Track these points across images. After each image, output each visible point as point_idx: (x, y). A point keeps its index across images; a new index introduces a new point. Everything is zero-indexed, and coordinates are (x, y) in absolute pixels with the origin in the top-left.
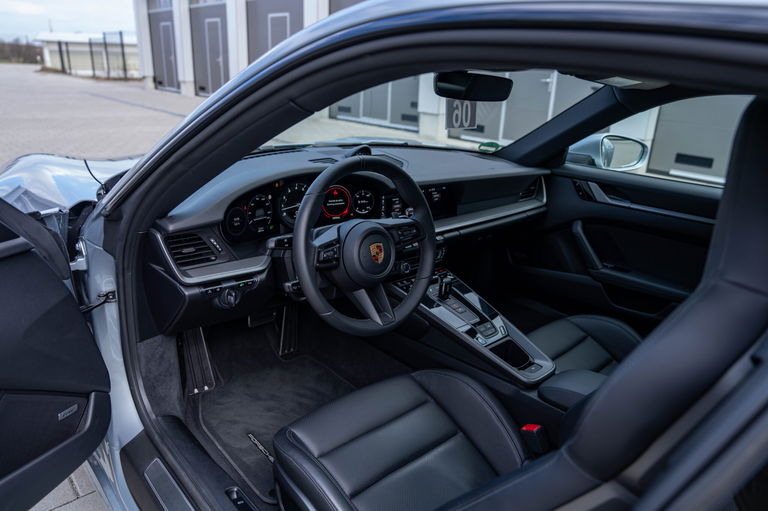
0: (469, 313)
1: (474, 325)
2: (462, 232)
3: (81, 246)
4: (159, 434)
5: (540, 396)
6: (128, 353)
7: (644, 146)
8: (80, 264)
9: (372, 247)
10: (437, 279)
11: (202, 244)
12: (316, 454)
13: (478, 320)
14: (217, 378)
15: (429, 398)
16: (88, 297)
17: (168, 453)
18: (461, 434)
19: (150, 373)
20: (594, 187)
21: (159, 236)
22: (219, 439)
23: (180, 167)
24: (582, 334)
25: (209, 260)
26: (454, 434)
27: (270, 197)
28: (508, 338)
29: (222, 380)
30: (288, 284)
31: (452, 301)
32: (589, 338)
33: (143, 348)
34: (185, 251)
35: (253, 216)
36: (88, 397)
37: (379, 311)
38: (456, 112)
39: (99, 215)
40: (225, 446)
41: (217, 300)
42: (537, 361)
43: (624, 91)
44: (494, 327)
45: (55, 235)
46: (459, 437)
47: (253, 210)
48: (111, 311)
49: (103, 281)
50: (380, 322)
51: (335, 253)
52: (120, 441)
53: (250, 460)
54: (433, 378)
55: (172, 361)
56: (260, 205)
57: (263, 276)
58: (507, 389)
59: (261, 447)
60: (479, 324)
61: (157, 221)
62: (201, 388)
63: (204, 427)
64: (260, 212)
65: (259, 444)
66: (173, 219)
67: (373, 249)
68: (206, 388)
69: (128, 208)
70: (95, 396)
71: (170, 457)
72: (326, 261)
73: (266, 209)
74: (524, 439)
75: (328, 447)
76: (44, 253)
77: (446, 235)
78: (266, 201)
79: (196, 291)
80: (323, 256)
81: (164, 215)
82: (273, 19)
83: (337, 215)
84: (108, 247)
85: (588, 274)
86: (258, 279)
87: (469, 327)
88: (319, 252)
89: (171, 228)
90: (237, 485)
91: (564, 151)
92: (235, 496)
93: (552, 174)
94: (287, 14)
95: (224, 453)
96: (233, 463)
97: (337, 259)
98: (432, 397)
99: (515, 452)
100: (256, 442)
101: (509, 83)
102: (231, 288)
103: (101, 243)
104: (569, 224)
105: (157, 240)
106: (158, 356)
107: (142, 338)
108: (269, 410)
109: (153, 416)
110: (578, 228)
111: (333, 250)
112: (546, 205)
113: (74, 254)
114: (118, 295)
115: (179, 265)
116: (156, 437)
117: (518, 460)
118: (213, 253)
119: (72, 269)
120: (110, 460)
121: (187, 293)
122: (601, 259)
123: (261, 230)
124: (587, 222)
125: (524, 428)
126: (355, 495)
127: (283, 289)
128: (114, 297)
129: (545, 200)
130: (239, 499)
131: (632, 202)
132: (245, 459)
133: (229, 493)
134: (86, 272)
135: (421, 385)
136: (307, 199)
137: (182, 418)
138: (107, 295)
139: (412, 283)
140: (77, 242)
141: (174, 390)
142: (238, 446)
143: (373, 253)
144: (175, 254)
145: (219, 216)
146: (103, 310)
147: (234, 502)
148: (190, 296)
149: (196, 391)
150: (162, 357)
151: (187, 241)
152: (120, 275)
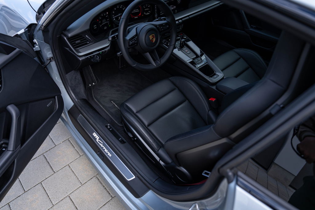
0: (192, 54)
1: (194, 59)
2: (190, 17)
3: (35, 41)
4: (80, 107)
5: (216, 88)
6: (63, 79)
8: (37, 48)
9: (150, 36)
10: (179, 39)
11: (82, 38)
12: (135, 111)
13: (195, 56)
14: (97, 80)
15: (176, 88)
16: (43, 59)
17: (84, 113)
18: (187, 101)
19: (72, 84)
22: (101, 104)
24: (238, 57)
25: (87, 44)
26: (185, 101)
27: (107, 13)
28: (207, 64)
29: (99, 80)
30: (119, 53)
31: (185, 49)
32: (241, 58)
33: (68, 76)
34: (77, 42)
35: (102, 23)
36: (55, 98)
37: (154, 60)
39: (39, 29)
40: (103, 106)
41: (92, 60)
42: (217, 73)
44: (201, 59)
45: (26, 41)
46: (186, 102)
47: (101, 20)
48: (53, 64)
49: (48, 54)
50: (155, 65)
51: (135, 41)
52: (67, 109)
53: (113, 111)
54: (177, 80)
55: (79, 79)
56: (104, 17)
57: (109, 48)
58: (205, 84)
59: (116, 106)
60: (196, 58)
61: (63, 32)
62: (92, 84)
63: (95, 100)
64: (104, 20)
65: (115, 105)
66: (69, 31)
67: (151, 37)
68: (94, 84)
69: (51, 29)
70: (57, 97)
71: (85, 114)
72: (132, 45)
73: (107, 19)
74: (210, 103)
75: (139, 109)
76: (25, 50)
77: (183, 19)
78: (106, 15)
79: (84, 58)
80: (131, 43)
81: (65, 29)
83: (136, 16)
84: (46, 41)
85: (244, 30)
86: (107, 49)
87: (191, 60)
88: (129, 42)
89: (70, 35)
90: (109, 123)
92: (109, 127)
95: (103, 108)
96: (107, 112)
97: (137, 43)
98: (177, 87)
99: (206, 108)
100: (114, 104)
102: (97, 54)
103: (43, 40)
105: (65, 39)
106: (74, 78)
107: (67, 73)
108: (118, 91)
109: (76, 100)
111: (134, 40)
113: (34, 44)
114: (54, 58)
115: (75, 48)
116: (79, 107)
117: (207, 110)
118: (87, 41)
119: (35, 50)
120: (65, 115)
121: (80, 59)
123: (105, 28)
125: (210, 99)
126: (149, 125)
127: (116, 55)
128: (53, 59)
130: (110, 128)
132: (111, 111)
133: (107, 126)
134: (40, 51)
135: (173, 83)
136: (122, 21)
137: (86, 99)
138: (50, 59)
139: (169, 41)
140: (33, 39)
141: (81, 89)
142: (108, 106)
143: (151, 39)
144: (73, 44)
145: (88, 27)
146: (50, 65)
147: (109, 129)
148: (82, 60)
149: (90, 85)
150: (75, 78)
151: (76, 38)
152: (53, 52)
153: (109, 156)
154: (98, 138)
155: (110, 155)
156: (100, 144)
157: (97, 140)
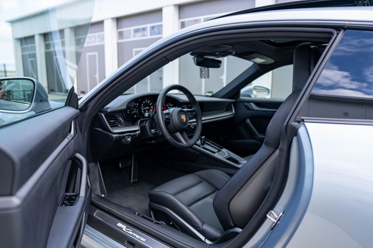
7: (268, 90)
11: (117, 119)
15: (203, 180)
17: (104, 205)
20: (252, 104)
21: (103, 115)
23: (118, 85)
25: (117, 126)
26: (215, 191)
28: (229, 156)
34: (112, 121)
35: (133, 110)
38: (203, 72)
41: (123, 140)
42: (242, 162)
43: (260, 65)
44: (223, 152)
47: (133, 108)
50: (186, 144)
56: (135, 106)
57: (139, 132)
60: (217, 152)
64: (135, 109)
68: (103, 195)
72: (167, 119)
73: (137, 108)
78: (137, 105)
79: (117, 135)
82: (89, 56)
85: (254, 139)
86: (137, 133)
88: (165, 115)
91: (239, 92)
92: (137, 215)
93: (236, 102)
94: (96, 53)
97: (170, 119)
101: (220, 62)
102: (129, 135)
104: (245, 120)
110: (248, 121)
111: (169, 116)
112: (234, 114)
115: (111, 127)
118: (120, 124)
121: (113, 136)
122: (259, 133)
123: (135, 116)
124: (252, 118)
129: (234, 112)
130: (140, 215)
131: (268, 108)
135: (199, 176)
145: (125, 107)
148: (115, 137)
151: (112, 118)
153: (142, 241)
154: (125, 227)
155: (144, 240)
156: (129, 232)
157: (124, 229)
